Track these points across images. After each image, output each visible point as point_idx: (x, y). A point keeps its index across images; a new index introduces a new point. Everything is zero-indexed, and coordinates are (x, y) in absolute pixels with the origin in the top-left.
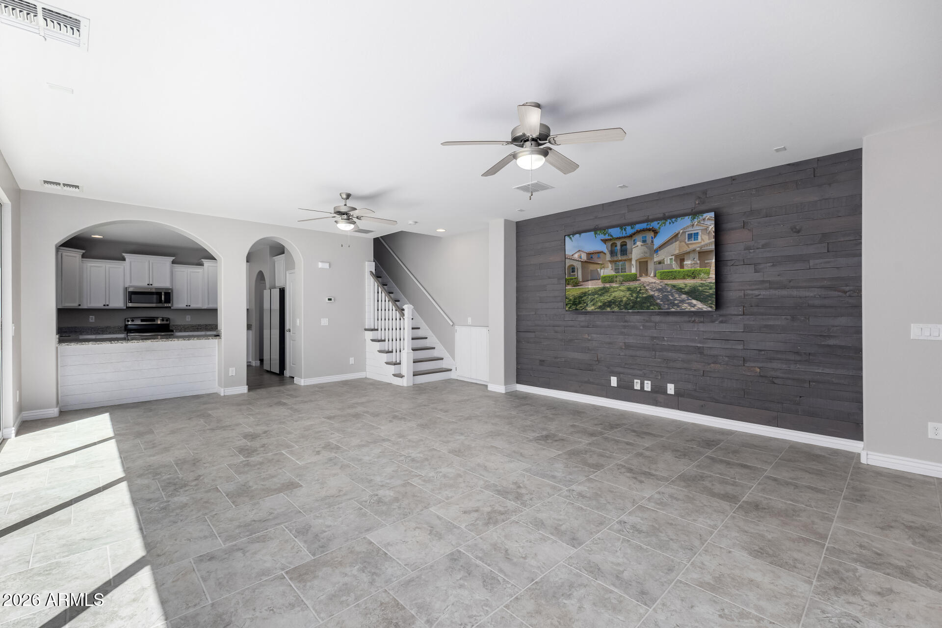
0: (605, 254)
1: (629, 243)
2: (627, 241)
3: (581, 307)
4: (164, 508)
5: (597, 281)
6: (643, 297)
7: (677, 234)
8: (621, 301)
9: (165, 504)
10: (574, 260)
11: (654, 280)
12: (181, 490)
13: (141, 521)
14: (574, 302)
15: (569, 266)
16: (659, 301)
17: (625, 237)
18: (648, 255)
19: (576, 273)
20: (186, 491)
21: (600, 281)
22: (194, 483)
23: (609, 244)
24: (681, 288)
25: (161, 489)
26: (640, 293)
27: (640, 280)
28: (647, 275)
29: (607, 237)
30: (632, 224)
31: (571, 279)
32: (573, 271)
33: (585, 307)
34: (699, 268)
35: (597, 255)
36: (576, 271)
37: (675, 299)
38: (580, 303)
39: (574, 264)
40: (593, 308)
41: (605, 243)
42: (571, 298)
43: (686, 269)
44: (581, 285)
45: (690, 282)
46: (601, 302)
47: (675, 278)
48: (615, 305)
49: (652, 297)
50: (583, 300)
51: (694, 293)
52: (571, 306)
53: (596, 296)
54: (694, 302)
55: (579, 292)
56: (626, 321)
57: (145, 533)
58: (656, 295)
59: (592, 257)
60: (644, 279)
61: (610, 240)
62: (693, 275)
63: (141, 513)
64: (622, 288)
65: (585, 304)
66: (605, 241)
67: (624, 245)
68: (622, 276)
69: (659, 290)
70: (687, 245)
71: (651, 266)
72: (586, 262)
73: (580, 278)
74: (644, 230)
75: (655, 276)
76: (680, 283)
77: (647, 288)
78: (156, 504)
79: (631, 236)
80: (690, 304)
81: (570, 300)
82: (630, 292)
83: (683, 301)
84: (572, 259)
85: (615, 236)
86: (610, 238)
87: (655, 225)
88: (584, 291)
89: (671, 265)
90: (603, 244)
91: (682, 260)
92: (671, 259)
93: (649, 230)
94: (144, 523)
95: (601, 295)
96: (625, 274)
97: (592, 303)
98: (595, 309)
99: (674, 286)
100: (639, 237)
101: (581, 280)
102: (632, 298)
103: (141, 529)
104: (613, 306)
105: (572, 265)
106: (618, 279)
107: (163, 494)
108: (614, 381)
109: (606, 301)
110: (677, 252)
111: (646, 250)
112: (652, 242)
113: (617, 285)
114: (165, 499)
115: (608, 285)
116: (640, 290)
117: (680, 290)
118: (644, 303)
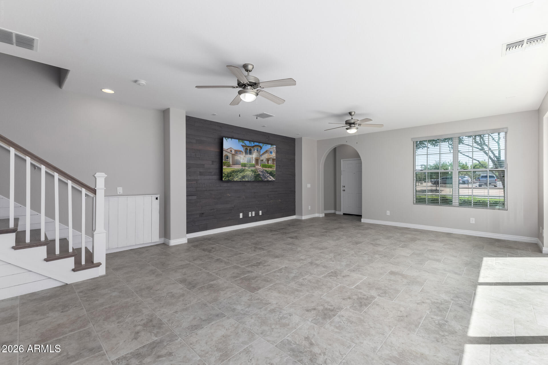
0: (243, 152)
1: (252, 150)
2: (252, 148)
3: (231, 178)
4: (457, 297)
5: (239, 165)
6: (256, 174)
7: (267, 150)
8: (249, 176)
9: (454, 299)
10: (228, 152)
11: (260, 168)
12: (439, 301)
13: (473, 297)
14: (228, 175)
15: (225, 155)
16: (261, 176)
17: (251, 147)
18: (258, 156)
19: (229, 160)
20: (437, 299)
21: (240, 165)
22: (428, 301)
23: (245, 148)
24: (268, 172)
25: (449, 310)
26: (256, 173)
27: (255, 167)
28: (258, 165)
29: (244, 144)
30: (254, 142)
31: (226, 163)
32: (227, 159)
33: (233, 179)
34: (272, 165)
35: (239, 152)
36: (229, 158)
37: (266, 176)
38: (230, 176)
39: (228, 154)
40: (237, 179)
41: (243, 147)
42: (226, 173)
43: (269, 164)
44: (231, 167)
45: (270, 169)
46: (241, 176)
47: (266, 168)
48: (246, 177)
49: (259, 174)
50: (232, 175)
51: (271, 174)
52: (226, 178)
53: (239, 173)
54: (271, 177)
55: (230, 170)
56: (245, 186)
57: (474, 292)
58: (261, 174)
59: (237, 153)
60: (257, 167)
61: (245, 146)
62: (270, 167)
63: (470, 302)
64: (249, 170)
65: (233, 177)
66: (243, 146)
67: (250, 150)
68: (249, 164)
69: (262, 172)
70: (270, 155)
71: (259, 162)
72: (234, 154)
73: (231, 163)
74: (257, 146)
75: (261, 166)
76: (267, 169)
77: (258, 170)
78: (459, 302)
79: (253, 147)
80: (270, 178)
81: (225, 174)
82: (252, 172)
83: (268, 177)
84: (227, 151)
85: (247, 145)
86: (245, 145)
87: (261, 144)
88: (232, 170)
89: (265, 162)
90: (242, 147)
91: (268, 161)
92: (265, 160)
93: (259, 146)
94: (472, 296)
95: (241, 173)
96: (250, 163)
97: (236, 176)
98: (238, 179)
99: (266, 171)
100: (256, 148)
101: (231, 164)
102: (253, 175)
103: (475, 294)
104: (246, 178)
105: (227, 155)
106: (248, 166)
107: (451, 306)
108: (241, 215)
109: (243, 176)
110: (267, 157)
111: (258, 154)
112: (260, 151)
113: (248, 168)
114: (452, 302)
115: (244, 168)
116: (256, 171)
117: (267, 172)
118: (257, 177)
